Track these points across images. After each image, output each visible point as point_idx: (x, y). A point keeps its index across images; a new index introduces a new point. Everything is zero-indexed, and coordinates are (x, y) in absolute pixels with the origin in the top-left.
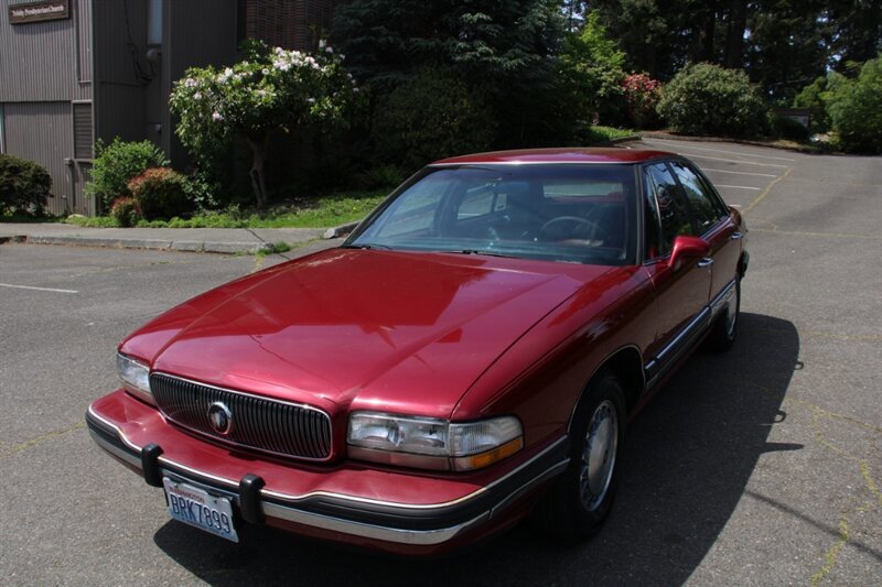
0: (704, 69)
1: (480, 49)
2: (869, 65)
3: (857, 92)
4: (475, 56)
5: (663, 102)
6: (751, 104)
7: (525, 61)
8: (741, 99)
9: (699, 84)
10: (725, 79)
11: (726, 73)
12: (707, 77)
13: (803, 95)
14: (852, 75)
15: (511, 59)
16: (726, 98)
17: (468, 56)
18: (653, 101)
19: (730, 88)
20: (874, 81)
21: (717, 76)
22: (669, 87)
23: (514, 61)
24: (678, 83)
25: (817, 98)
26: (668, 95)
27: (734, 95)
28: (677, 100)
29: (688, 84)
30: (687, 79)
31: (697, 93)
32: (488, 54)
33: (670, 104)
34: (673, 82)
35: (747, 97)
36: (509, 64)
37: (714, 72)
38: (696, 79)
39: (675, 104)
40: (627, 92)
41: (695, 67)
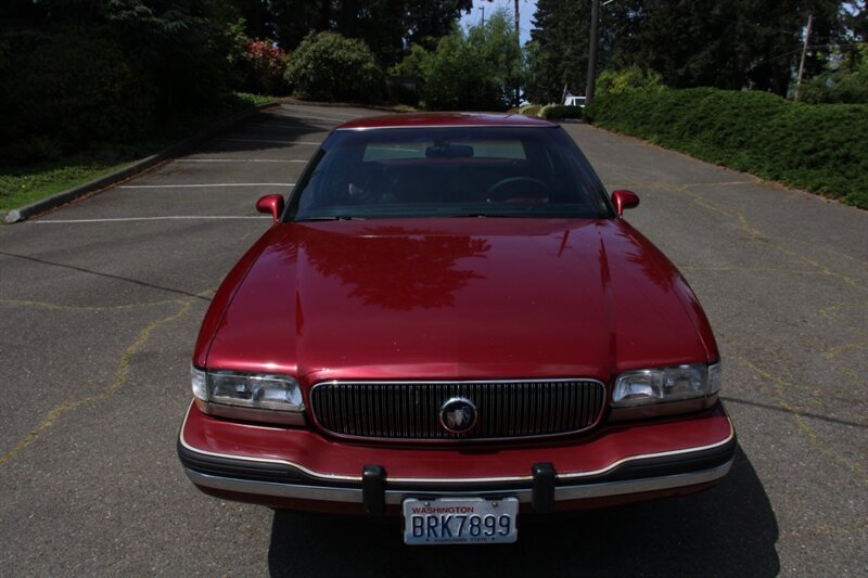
0: (327, 38)
1: (137, 8)
2: (443, 40)
3: (437, 63)
4: (132, 15)
5: (291, 69)
6: (373, 71)
7: (187, 24)
8: (365, 67)
9: (325, 52)
10: (348, 48)
11: (348, 42)
12: (332, 45)
13: (404, 64)
14: (431, 48)
15: (171, 21)
16: (351, 66)
17: (124, 14)
18: (279, 67)
19: (354, 56)
20: (449, 55)
21: (341, 45)
22: (295, 54)
23: (175, 23)
24: (305, 50)
25: (416, 68)
26: (295, 63)
27: (358, 63)
28: (305, 67)
29: (314, 51)
30: (313, 47)
31: (323, 60)
32: (145, 14)
33: (298, 71)
34: (299, 49)
35: (370, 65)
36: (171, 25)
37: (338, 40)
38: (322, 48)
39: (303, 71)
40: (253, 59)
41: (319, 35)
